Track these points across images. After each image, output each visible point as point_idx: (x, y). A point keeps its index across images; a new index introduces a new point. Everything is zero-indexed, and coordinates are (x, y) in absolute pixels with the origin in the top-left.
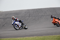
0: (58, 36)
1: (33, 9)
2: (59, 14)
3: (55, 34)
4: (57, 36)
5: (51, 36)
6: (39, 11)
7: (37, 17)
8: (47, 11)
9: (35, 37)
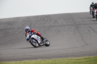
0: (78, 59)
1: (36, 16)
2: (78, 23)
3: (72, 56)
4: (76, 60)
5: (66, 60)
6: (46, 19)
7: (42, 29)
8: (59, 18)
9: (39, 60)
